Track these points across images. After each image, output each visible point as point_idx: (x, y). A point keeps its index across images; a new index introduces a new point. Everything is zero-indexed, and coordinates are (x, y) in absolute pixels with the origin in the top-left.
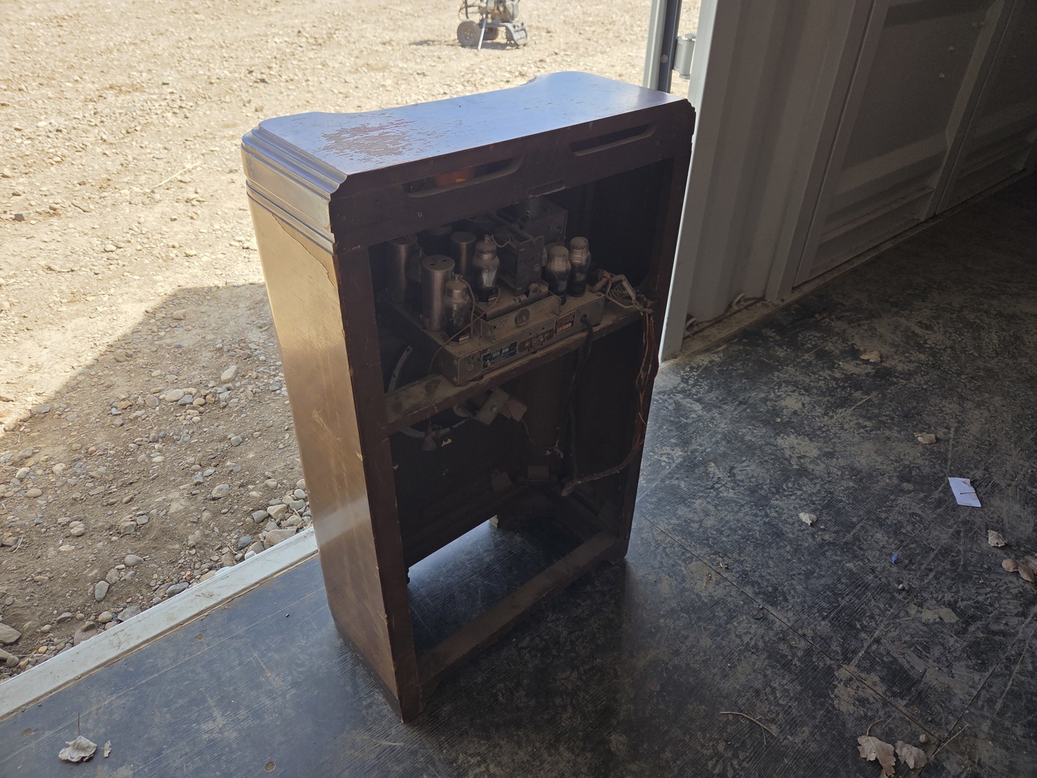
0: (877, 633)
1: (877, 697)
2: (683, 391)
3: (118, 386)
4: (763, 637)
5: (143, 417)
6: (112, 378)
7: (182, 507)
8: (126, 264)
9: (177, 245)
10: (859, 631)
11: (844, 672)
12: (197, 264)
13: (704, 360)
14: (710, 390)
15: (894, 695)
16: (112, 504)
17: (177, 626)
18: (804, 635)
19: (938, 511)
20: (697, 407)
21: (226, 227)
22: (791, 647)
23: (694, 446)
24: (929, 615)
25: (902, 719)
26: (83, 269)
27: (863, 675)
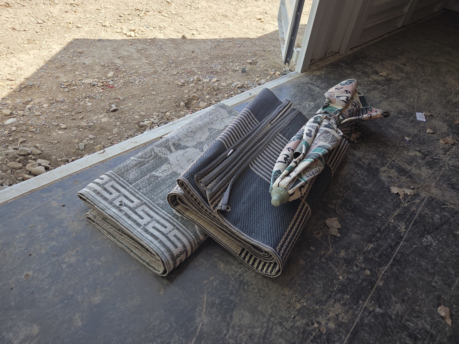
0: (393, 159)
1: (395, 176)
2: (311, 83)
3: (61, 77)
4: (352, 159)
5: (77, 89)
6: (57, 74)
7: (106, 120)
8: (50, 29)
9: (71, 22)
10: (387, 158)
11: (383, 169)
12: (83, 31)
13: (318, 73)
14: (322, 83)
15: (401, 175)
16: (75, 119)
17: (126, 151)
18: (367, 159)
19: (413, 123)
20: (317, 89)
21: (92, 16)
22: (363, 162)
23: (318, 102)
24: (412, 154)
25: (404, 182)
26: (30, 30)
27: (389, 170)
